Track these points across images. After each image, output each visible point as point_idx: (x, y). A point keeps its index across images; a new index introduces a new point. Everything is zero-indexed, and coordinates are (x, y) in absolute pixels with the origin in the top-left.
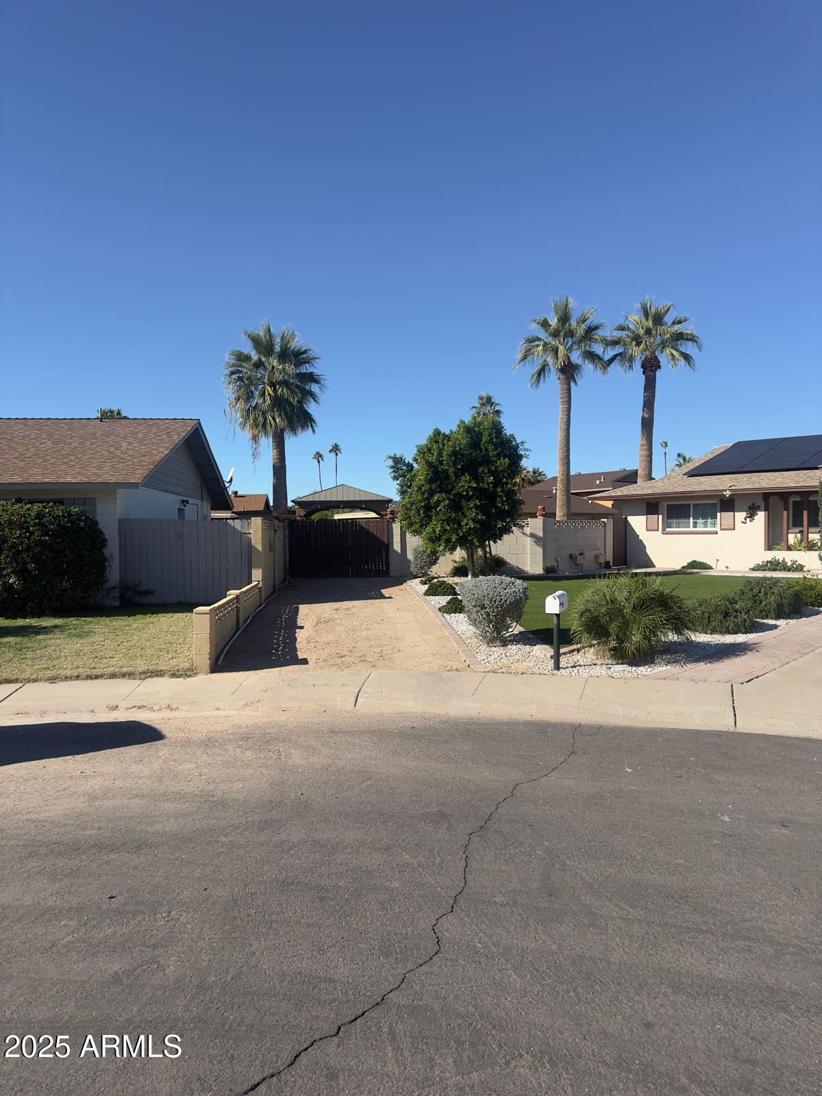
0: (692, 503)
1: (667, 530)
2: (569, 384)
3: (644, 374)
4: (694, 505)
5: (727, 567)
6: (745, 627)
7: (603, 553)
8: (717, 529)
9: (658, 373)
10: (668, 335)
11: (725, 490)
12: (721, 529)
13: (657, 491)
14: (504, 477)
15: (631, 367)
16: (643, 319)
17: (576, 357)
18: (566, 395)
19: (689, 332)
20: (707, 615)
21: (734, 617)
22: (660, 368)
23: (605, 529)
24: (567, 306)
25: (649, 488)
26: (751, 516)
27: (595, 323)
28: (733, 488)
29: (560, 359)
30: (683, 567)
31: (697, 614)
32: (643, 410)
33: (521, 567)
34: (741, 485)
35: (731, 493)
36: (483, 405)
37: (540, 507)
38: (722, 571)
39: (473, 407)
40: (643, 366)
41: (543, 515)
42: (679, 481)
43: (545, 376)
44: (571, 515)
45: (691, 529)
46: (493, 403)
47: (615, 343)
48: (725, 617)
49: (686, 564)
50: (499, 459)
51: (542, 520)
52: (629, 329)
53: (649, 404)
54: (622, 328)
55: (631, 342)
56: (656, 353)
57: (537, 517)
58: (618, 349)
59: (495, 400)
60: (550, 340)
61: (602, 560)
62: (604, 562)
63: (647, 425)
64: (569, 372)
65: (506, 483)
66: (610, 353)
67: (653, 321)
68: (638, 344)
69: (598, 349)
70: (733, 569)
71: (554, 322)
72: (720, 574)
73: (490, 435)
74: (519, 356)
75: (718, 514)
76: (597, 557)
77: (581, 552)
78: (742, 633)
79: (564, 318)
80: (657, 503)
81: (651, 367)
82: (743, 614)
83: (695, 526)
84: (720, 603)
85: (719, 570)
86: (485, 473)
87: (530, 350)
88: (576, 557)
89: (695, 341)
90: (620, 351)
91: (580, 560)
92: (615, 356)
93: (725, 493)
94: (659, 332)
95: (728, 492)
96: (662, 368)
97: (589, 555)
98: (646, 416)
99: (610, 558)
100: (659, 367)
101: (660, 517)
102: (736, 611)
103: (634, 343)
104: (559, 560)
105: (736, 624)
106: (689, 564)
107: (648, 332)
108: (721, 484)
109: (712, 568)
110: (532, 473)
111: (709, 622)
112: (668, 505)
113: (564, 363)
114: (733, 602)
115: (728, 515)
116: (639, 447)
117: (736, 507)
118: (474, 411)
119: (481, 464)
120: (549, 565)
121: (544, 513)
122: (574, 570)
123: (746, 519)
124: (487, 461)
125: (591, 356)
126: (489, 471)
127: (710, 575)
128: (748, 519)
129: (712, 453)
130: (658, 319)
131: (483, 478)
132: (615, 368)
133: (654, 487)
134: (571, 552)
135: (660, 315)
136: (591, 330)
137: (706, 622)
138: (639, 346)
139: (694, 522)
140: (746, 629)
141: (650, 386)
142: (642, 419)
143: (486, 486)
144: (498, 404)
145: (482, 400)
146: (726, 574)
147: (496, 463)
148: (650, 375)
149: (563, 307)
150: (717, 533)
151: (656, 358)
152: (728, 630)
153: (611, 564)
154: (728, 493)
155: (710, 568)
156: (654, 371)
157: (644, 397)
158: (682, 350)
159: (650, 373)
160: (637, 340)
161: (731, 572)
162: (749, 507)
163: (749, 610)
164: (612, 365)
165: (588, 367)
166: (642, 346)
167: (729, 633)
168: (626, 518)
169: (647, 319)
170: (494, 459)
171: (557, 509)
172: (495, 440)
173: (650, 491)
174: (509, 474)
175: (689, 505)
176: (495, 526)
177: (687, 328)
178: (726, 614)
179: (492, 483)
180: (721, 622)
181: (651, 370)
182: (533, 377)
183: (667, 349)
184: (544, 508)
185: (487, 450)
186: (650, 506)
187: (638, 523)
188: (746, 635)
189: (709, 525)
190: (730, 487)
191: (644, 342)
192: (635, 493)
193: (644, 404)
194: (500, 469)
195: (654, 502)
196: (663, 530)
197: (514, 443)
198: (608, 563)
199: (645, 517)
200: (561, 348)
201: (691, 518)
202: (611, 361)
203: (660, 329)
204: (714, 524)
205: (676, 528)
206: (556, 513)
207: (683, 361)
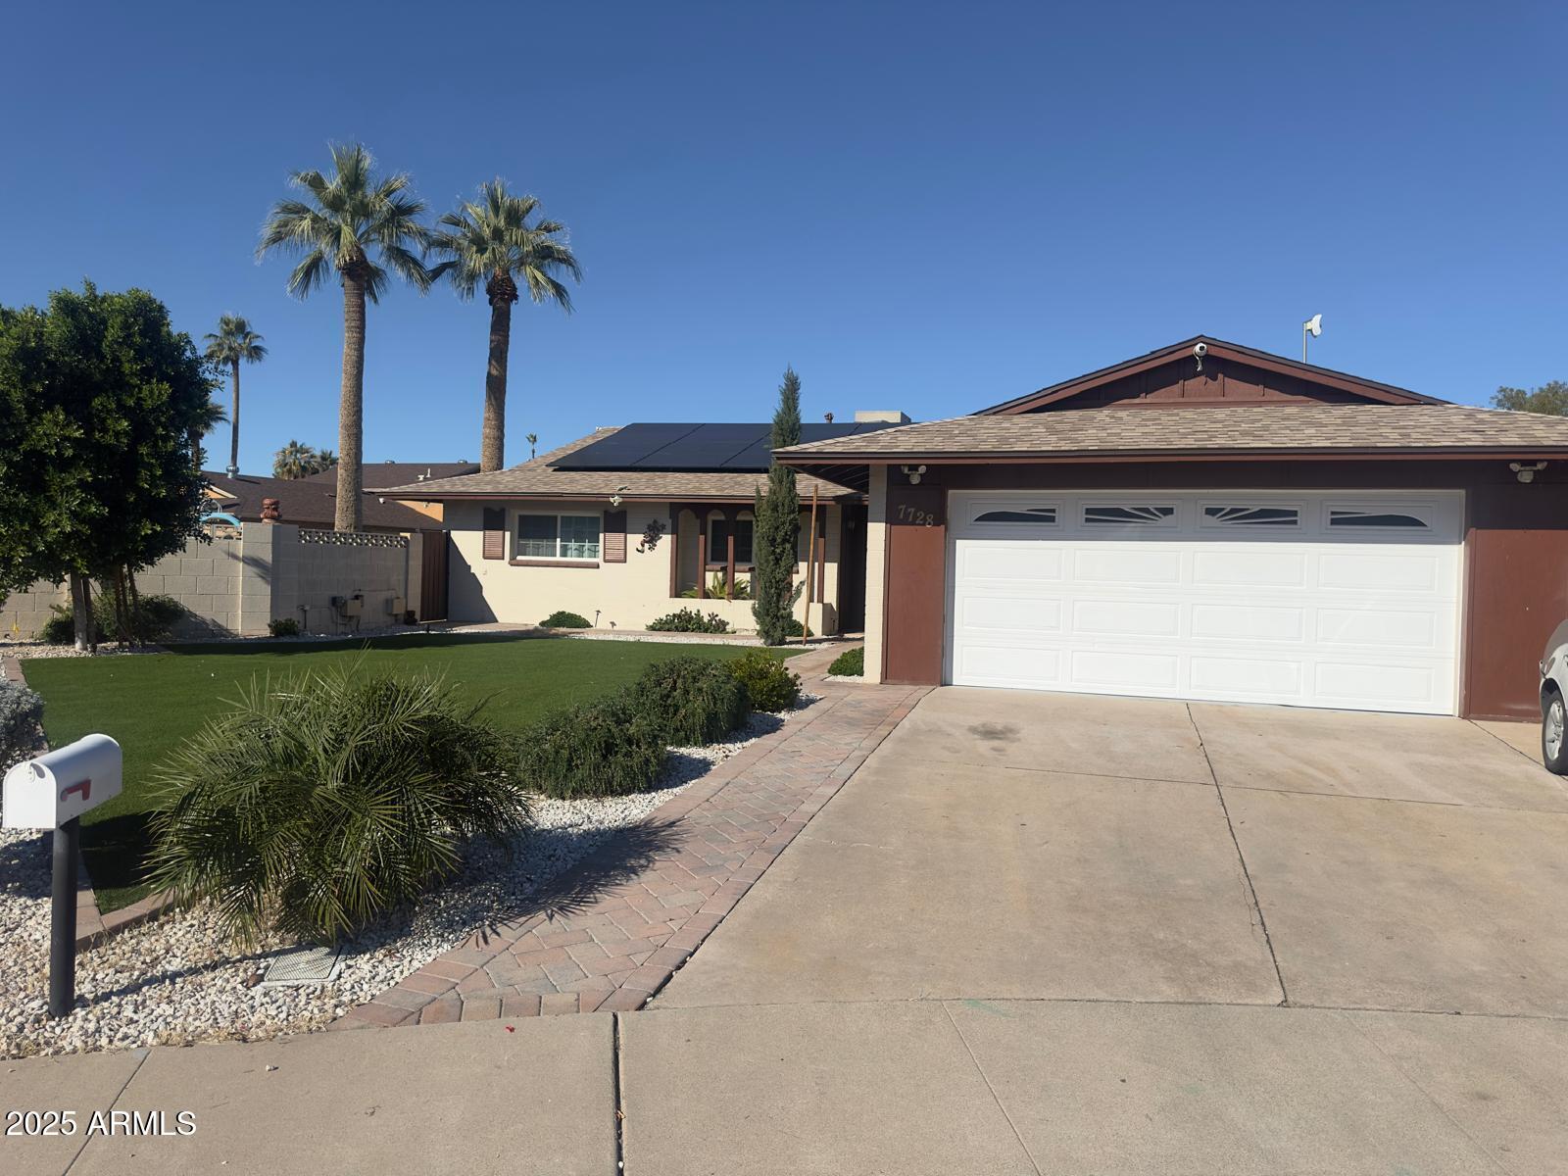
0: (560, 514)
1: (519, 558)
2: (361, 297)
3: (491, 304)
4: (562, 517)
5: (613, 624)
6: (647, 775)
7: (401, 594)
8: (599, 560)
9: (513, 307)
10: (531, 248)
11: (613, 495)
12: (605, 561)
13: (501, 488)
14: (160, 423)
15: (470, 290)
16: (491, 214)
17: (375, 255)
18: (356, 316)
19: (562, 248)
20: (565, 753)
21: (625, 755)
22: (516, 299)
23: (407, 552)
24: (358, 162)
25: (488, 483)
26: (652, 540)
27: (408, 201)
28: (625, 491)
29: (344, 250)
30: (543, 624)
31: (545, 751)
32: (490, 362)
33: (221, 621)
34: (637, 489)
35: (621, 500)
36: (229, 333)
37: (267, 501)
38: (605, 632)
39: (210, 335)
40: (489, 291)
41: (272, 518)
42: (539, 475)
43: (318, 279)
44: (361, 526)
45: (558, 558)
46: (248, 333)
47: (444, 244)
48: (604, 757)
49: (549, 618)
50: (148, 382)
51: (270, 528)
52: (467, 225)
53: (499, 354)
54: (455, 222)
55: (469, 248)
56: (511, 273)
57: (260, 520)
58: (449, 256)
59: (254, 327)
60: (325, 213)
61: (399, 609)
62: (403, 611)
63: (496, 388)
64: (361, 276)
65: (166, 439)
66: (434, 260)
67: (505, 219)
68: (481, 251)
69: (415, 248)
70: (621, 628)
71: (334, 184)
72: (601, 637)
73: (126, 326)
74: (267, 232)
75: (601, 536)
76: (389, 602)
77: (357, 593)
78: (641, 792)
79: (355, 181)
80: (503, 510)
81: (502, 295)
82: (643, 747)
83: (564, 554)
84: (594, 724)
85: (600, 630)
86: (109, 412)
87: (286, 225)
88: (346, 602)
89: (570, 265)
90: (452, 260)
91: (353, 608)
92: (444, 267)
93: (612, 500)
94: (514, 238)
95: (616, 497)
96: (520, 299)
97: (374, 600)
98: (494, 372)
99: (415, 604)
100: (516, 297)
101: (508, 534)
102: (630, 742)
103: (474, 248)
104: (307, 608)
105: (628, 771)
106: (553, 617)
107: (497, 234)
108: (607, 485)
109: (589, 626)
110: (319, 460)
111: (570, 769)
112: (520, 516)
113: (351, 259)
114: (622, 718)
115: (615, 538)
116: (482, 422)
117: (628, 527)
118: (212, 341)
119: (98, 389)
120: (282, 619)
121: (276, 514)
122: (341, 629)
123: (643, 545)
124: (117, 383)
125: (401, 256)
126: (121, 406)
127: (586, 640)
128: (647, 545)
129: (593, 438)
130: (515, 217)
131: (103, 421)
132: (444, 287)
133: (499, 483)
134: (335, 593)
135: (517, 211)
136: (402, 211)
137: (562, 768)
138: (482, 254)
139: (561, 546)
140: (649, 781)
141: (501, 325)
142: (488, 378)
143: (110, 439)
144: (258, 337)
145: (227, 325)
146: (611, 637)
147: (140, 390)
148: (501, 307)
149: (352, 162)
150: (598, 567)
151: (510, 280)
152: (611, 784)
153: (418, 616)
154: (616, 500)
155: (585, 624)
156: (508, 302)
157: (491, 341)
158: (550, 275)
159: (501, 304)
160: (480, 245)
161: (619, 633)
162: (649, 526)
163: (655, 737)
164: (438, 281)
165: (397, 274)
166: (487, 255)
167: (614, 793)
168: (448, 534)
169: (497, 215)
170: (136, 381)
171: (337, 515)
172: (137, 339)
173: (489, 489)
174: (171, 419)
175: (556, 517)
176: (136, 531)
177: (562, 243)
178: (608, 749)
179: (126, 433)
180: (597, 767)
181: (502, 299)
182: (294, 276)
183: (528, 269)
184: (276, 503)
185: (116, 359)
186: (490, 514)
187: (468, 543)
188: (648, 796)
189: (586, 553)
190: (621, 489)
191: (490, 249)
192: (462, 489)
193: (491, 355)
194: (149, 404)
195: (497, 509)
196: (513, 558)
197: (188, 354)
198: (410, 614)
199: (481, 534)
200: (346, 230)
201: (558, 540)
202: (437, 273)
203: (516, 234)
204: (594, 553)
205: (533, 555)
206: (334, 524)
207: (551, 291)
